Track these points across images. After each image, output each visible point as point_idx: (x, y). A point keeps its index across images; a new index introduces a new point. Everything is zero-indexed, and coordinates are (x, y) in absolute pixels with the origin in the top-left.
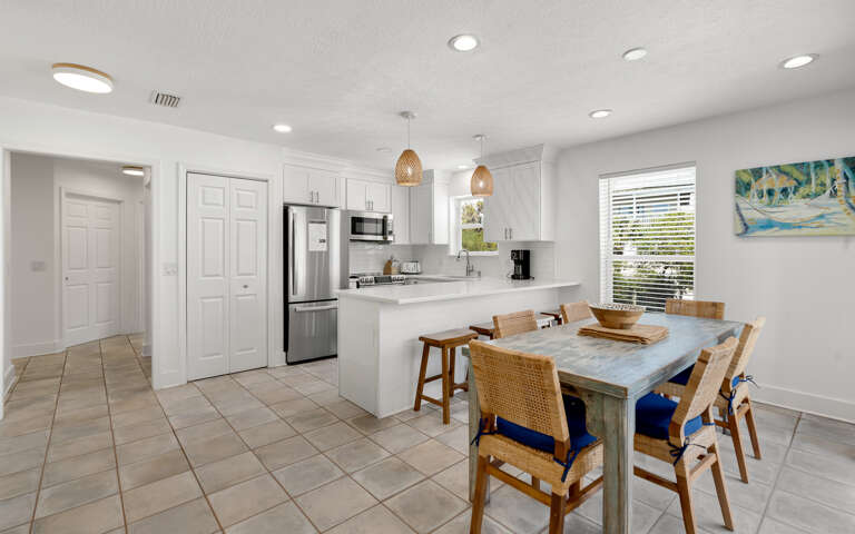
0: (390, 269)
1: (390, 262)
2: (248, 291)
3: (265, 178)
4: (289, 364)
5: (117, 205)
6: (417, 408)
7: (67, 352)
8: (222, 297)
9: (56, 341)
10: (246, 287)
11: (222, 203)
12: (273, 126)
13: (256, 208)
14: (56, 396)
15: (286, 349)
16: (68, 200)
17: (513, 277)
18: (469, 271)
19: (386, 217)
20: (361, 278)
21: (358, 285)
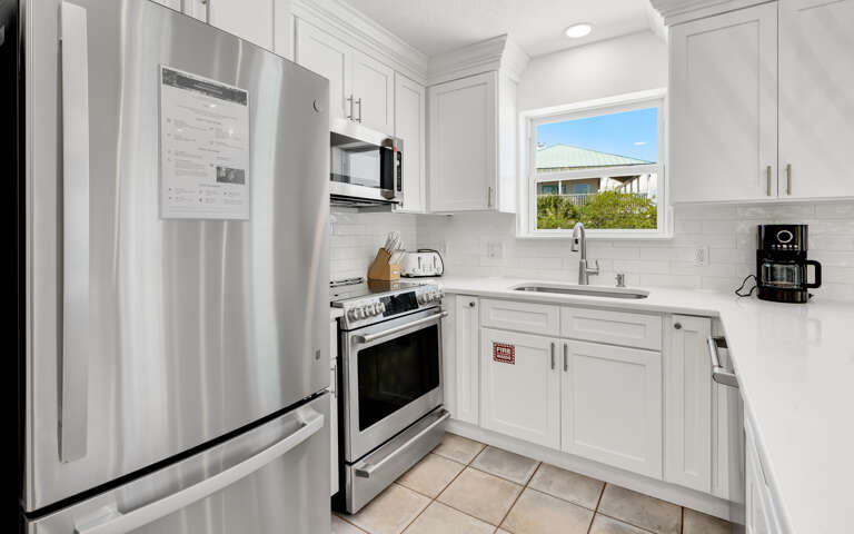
18: (584, 274)
19: (388, 141)
20: (348, 306)
21: (341, 331)
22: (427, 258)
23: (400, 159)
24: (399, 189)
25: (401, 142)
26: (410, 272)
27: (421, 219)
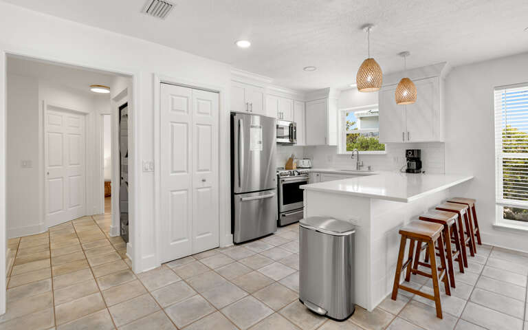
0: (291, 165)
1: (291, 160)
2: (206, 184)
3: (218, 89)
4: (236, 244)
5: (82, 117)
6: (394, 297)
7: (49, 232)
8: (186, 190)
9: (40, 224)
10: (204, 181)
11: (186, 110)
12: (235, 43)
13: (211, 115)
14: (50, 280)
15: (233, 232)
16: (50, 112)
17: (408, 171)
18: (359, 166)
19: (291, 124)
20: (280, 172)
21: (279, 178)
22: (306, 161)
23: (295, 129)
24: (295, 138)
25: (296, 123)
26: (300, 166)
27: (305, 148)
